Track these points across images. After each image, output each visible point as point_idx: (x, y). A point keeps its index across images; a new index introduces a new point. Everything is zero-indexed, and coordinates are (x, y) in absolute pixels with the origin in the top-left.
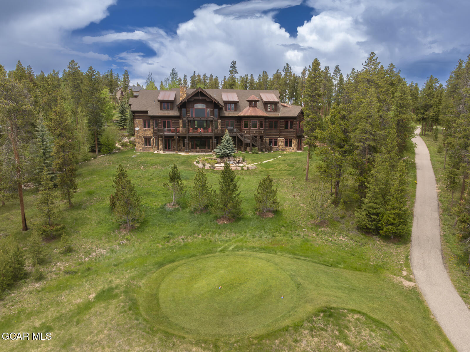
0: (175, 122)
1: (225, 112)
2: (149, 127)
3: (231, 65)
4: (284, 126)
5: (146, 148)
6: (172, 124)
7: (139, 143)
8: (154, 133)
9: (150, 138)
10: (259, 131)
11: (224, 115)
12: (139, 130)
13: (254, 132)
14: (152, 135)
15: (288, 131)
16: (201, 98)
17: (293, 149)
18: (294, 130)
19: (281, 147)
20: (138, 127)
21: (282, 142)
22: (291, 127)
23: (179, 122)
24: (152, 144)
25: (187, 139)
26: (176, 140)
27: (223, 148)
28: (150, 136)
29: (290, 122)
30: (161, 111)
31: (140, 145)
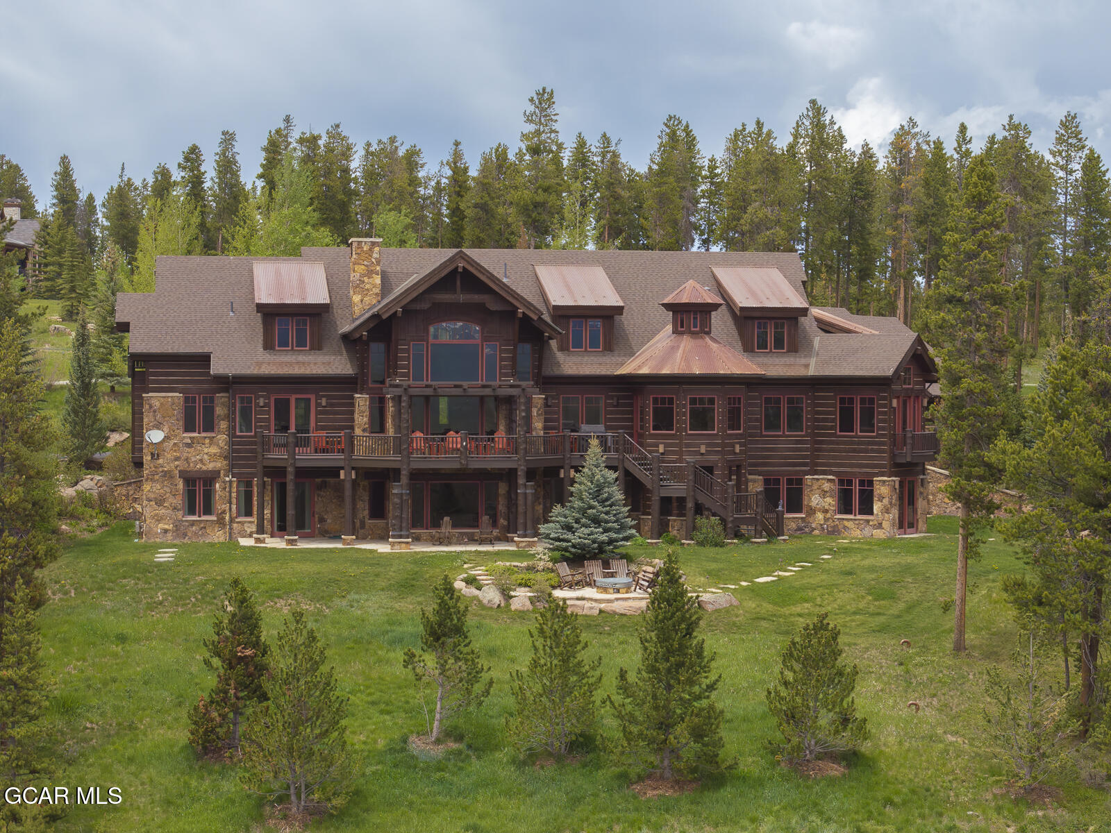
0: (332, 405)
1: (560, 356)
2: (209, 426)
3: (531, 108)
4: (833, 420)
5: (193, 523)
6: (318, 413)
7: (160, 502)
8: (236, 457)
9: (209, 479)
10: (723, 445)
11: (557, 372)
12: (167, 438)
13: (703, 449)
14: (220, 464)
15: (853, 443)
16: (462, 298)
17: (880, 526)
18: (878, 436)
19: (820, 516)
20: (158, 426)
21: (824, 494)
22: (868, 424)
23: (353, 405)
24: (220, 505)
25: (404, 479)
26: (348, 486)
27: (577, 521)
28: (211, 466)
29: (863, 401)
30: (268, 356)
31: (162, 511)
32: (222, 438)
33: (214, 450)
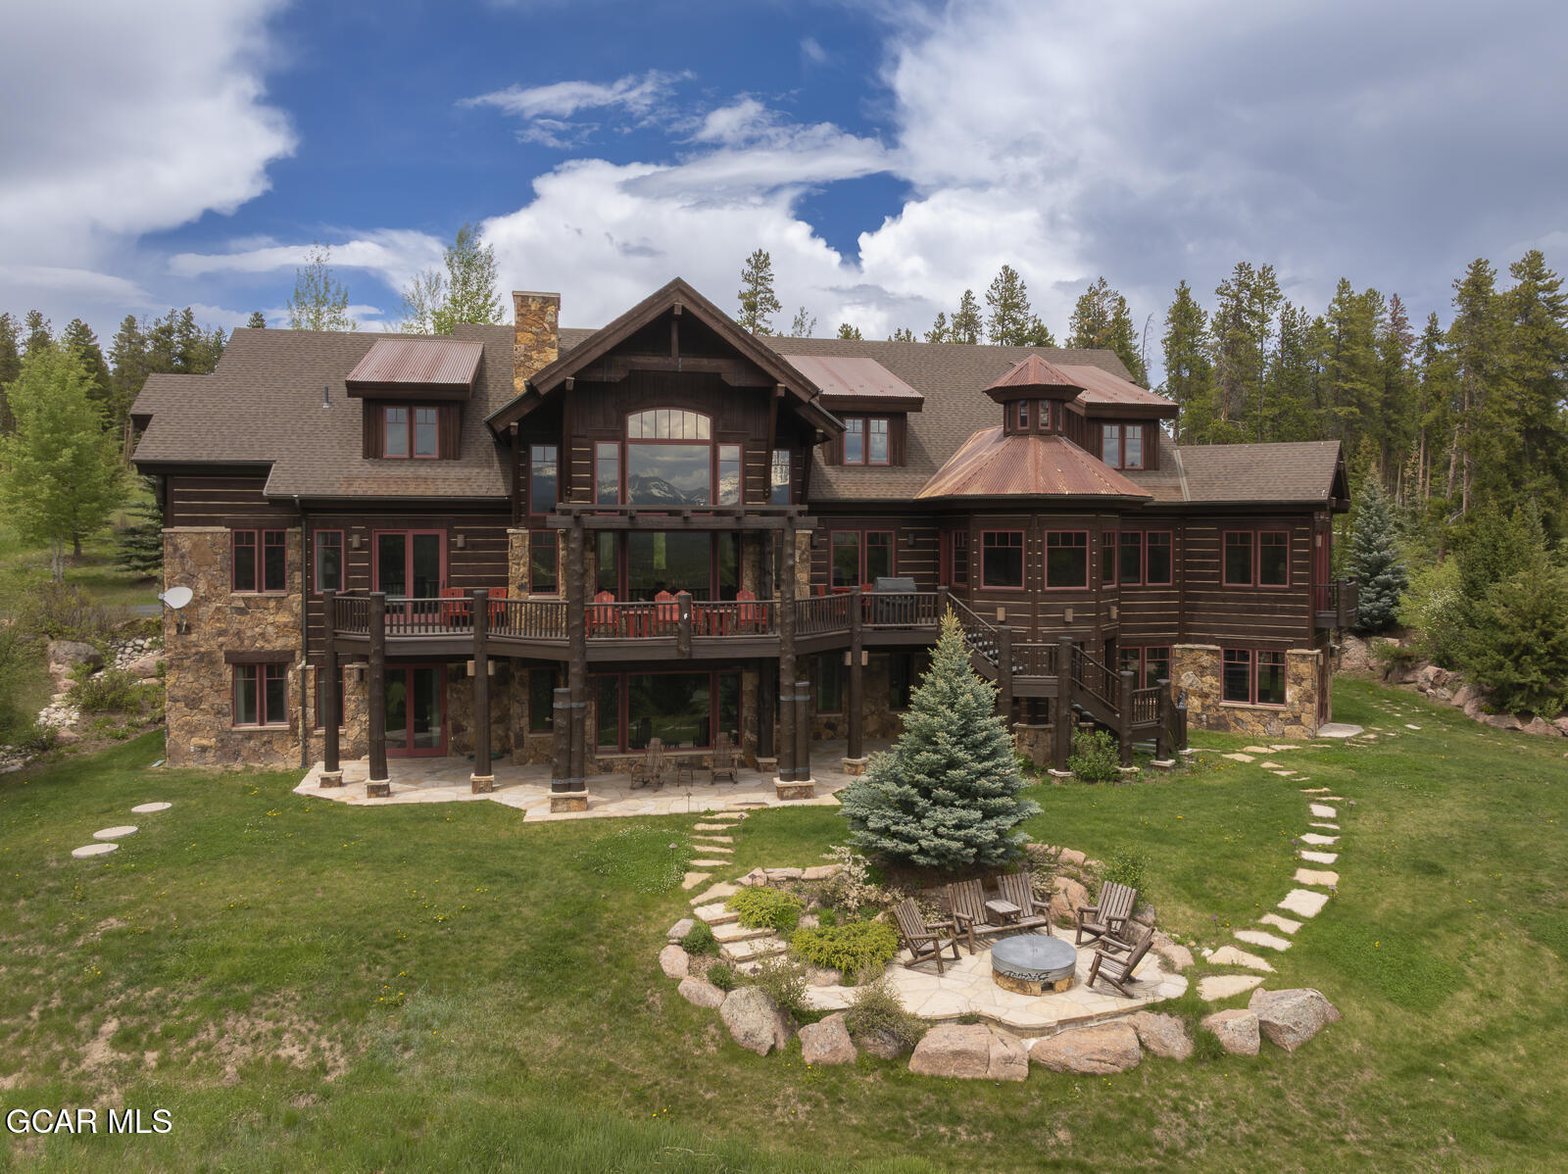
0: (474, 546)
1: (830, 472)
2: (276, 580)
4: (1217, 566)
5: (250, 735)
6: (451, 558)
7: (193, 702)
8: (311, 629)
9: (275, 666)
10: (1097, 608)
12: (197, 602)
13: (1070, 616)
14: (294, 641)
15: (1249, 599)
16: (680, 363)
19: (1195, 702)
20: (188, 581)
21: (1202, 671)
22: (1272, 575)
23: (505, 545)
24: (293, 708)
25: (576, 684)
26: (481, 688)
28: (279, 644)
29: (1266, 539)
30: (368, 468)
31: (197, 718)
32: (296, 599)
33: (284, 618)
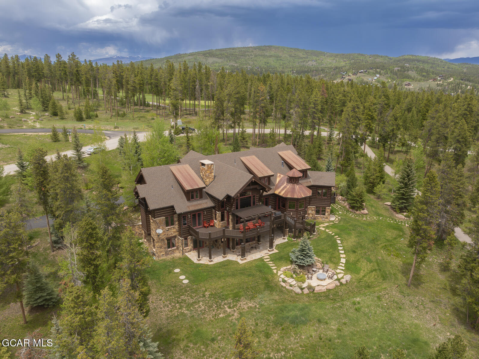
0: (207, 213)
2: (173, 224)
4: (316, 194)
5: (170, 251)
6: (203, 216)
7: (161, 247)
8: (181, 232)
9: (174, 238)
12: (162, 231)
14: (177, 233)
15: (320, 199)
17: (327, 218)
18: (328, 198)
19: (311, 215)
21: (312, 210)
24: (177, 245)
28: (174, 235)
30: (188, 203)
32: (177, 226)
33: (175, 230)
